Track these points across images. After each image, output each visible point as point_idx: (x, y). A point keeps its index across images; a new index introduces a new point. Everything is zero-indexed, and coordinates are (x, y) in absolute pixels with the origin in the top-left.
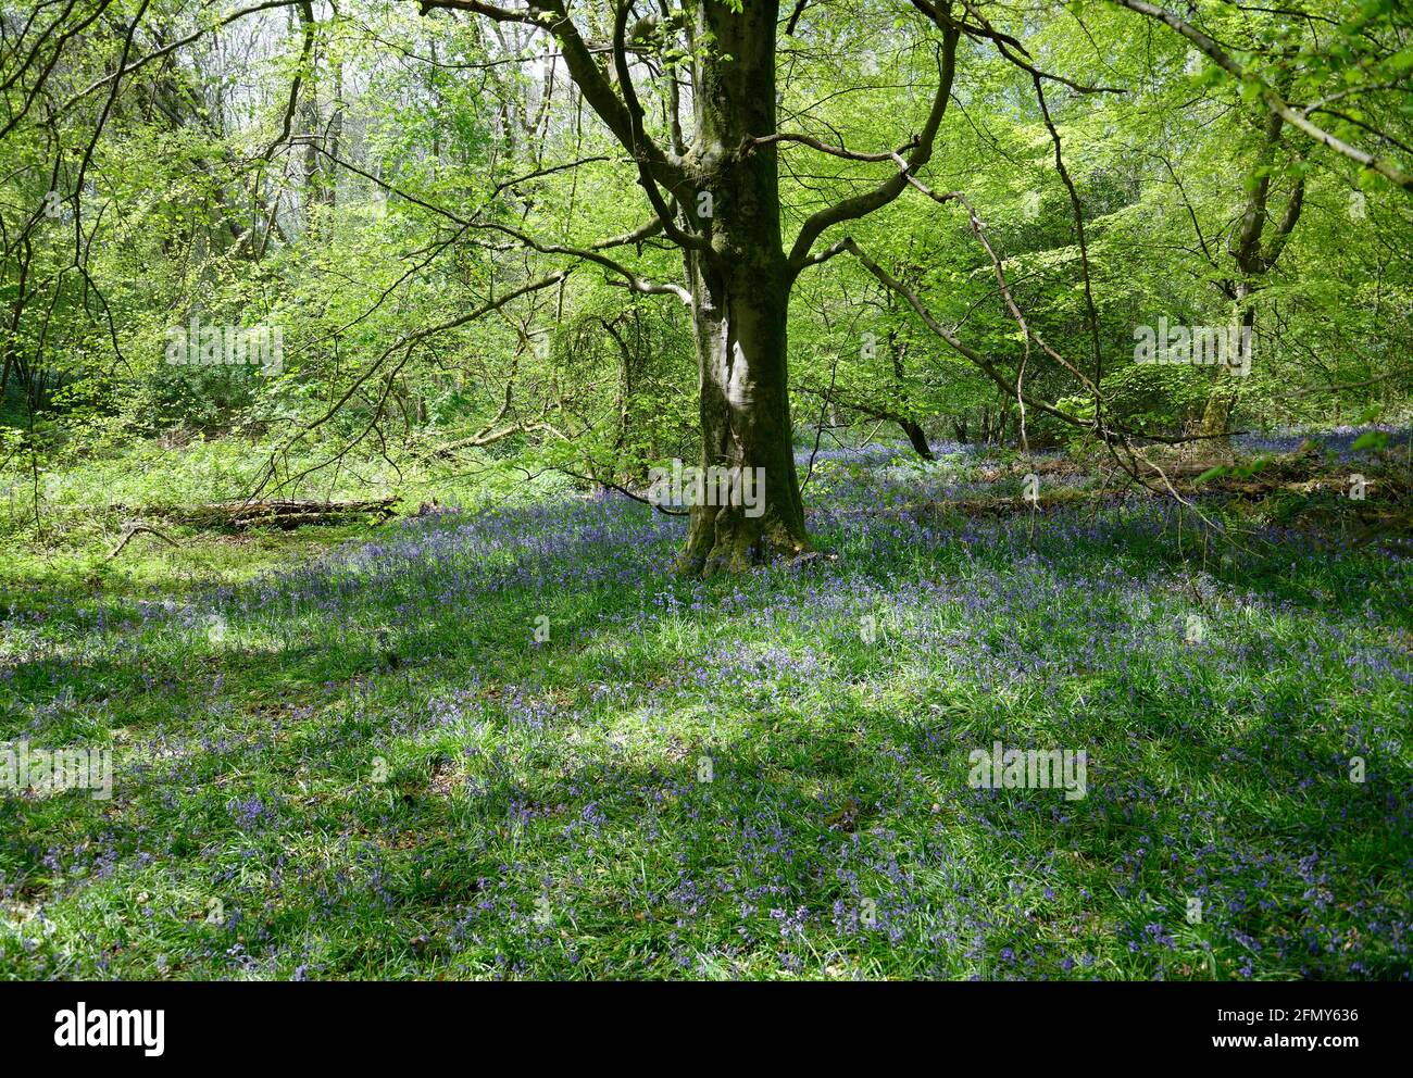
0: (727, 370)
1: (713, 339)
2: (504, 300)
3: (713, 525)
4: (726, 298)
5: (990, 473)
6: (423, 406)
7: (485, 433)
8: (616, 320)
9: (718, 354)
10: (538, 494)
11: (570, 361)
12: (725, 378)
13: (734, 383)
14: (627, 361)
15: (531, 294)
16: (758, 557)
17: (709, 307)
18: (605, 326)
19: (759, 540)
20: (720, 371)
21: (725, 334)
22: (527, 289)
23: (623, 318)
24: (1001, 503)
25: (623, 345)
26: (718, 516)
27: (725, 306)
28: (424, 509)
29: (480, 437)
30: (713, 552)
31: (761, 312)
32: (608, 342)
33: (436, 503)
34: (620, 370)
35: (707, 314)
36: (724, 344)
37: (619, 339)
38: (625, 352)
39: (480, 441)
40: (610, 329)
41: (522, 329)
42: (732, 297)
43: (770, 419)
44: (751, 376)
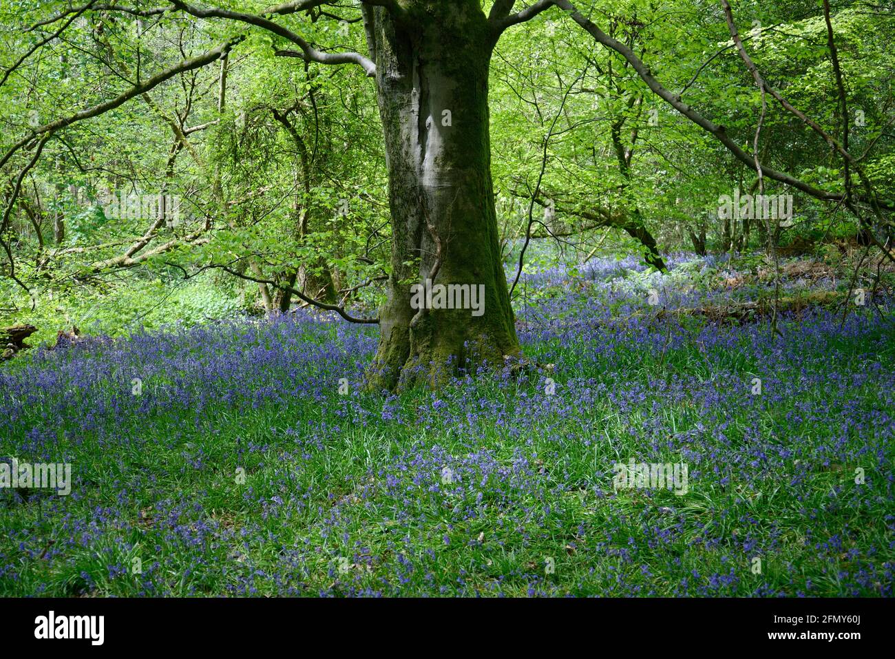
0: (418, 149)
1: (402, 113)
2: (153, 83)
3: (407, 332)
4: (416, 64)
5: (731, 280)
6: (61, 225)
7: (136, 250)
8: (290, 110)
9: (409, 130)
10: (201, 321)
11: (236, 159)
12: (417, 158)
13: (428, 164)
14: (305, 158)
15: (188, 76)
16: (461, 366)
17: (395, 75)
18: (277, 117)
19: (462, 347)
20: (411, 151)
21: (415, 106)
22: (182, 69)
23: (298, 107)
24: (744, 308)
25: (298, 139)
26: (413, 321)
27: (415, 75)
28: (63, 339)
29: (130, 255)
30: (408, 365)
31: (458, 80)
32: (282, 136)
33: (77, 331)
34: (296, 172)
35: (393, 82)
36: (415, 118)
37: (293, 131)
38: (301, 147)
39: (130, 261)
40: (283, 119)
41: (178, 124)
42: (422, 63)
43: (471, 207)
44: (447, 156)
